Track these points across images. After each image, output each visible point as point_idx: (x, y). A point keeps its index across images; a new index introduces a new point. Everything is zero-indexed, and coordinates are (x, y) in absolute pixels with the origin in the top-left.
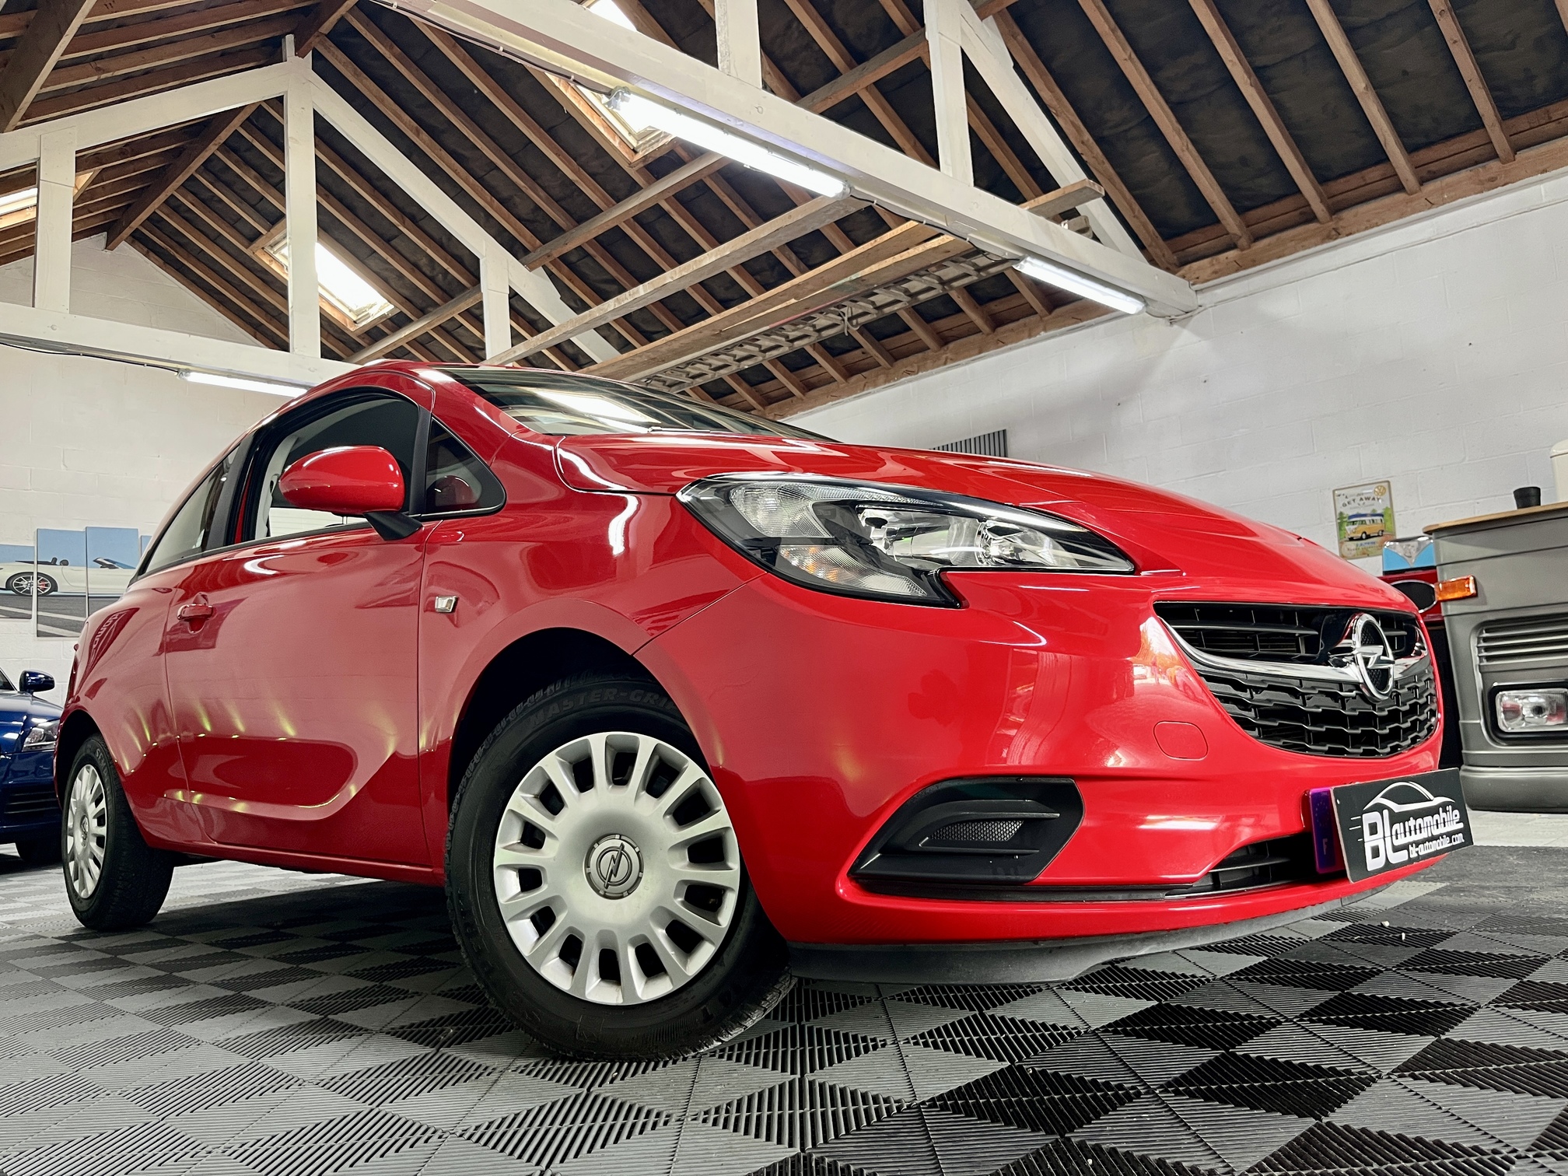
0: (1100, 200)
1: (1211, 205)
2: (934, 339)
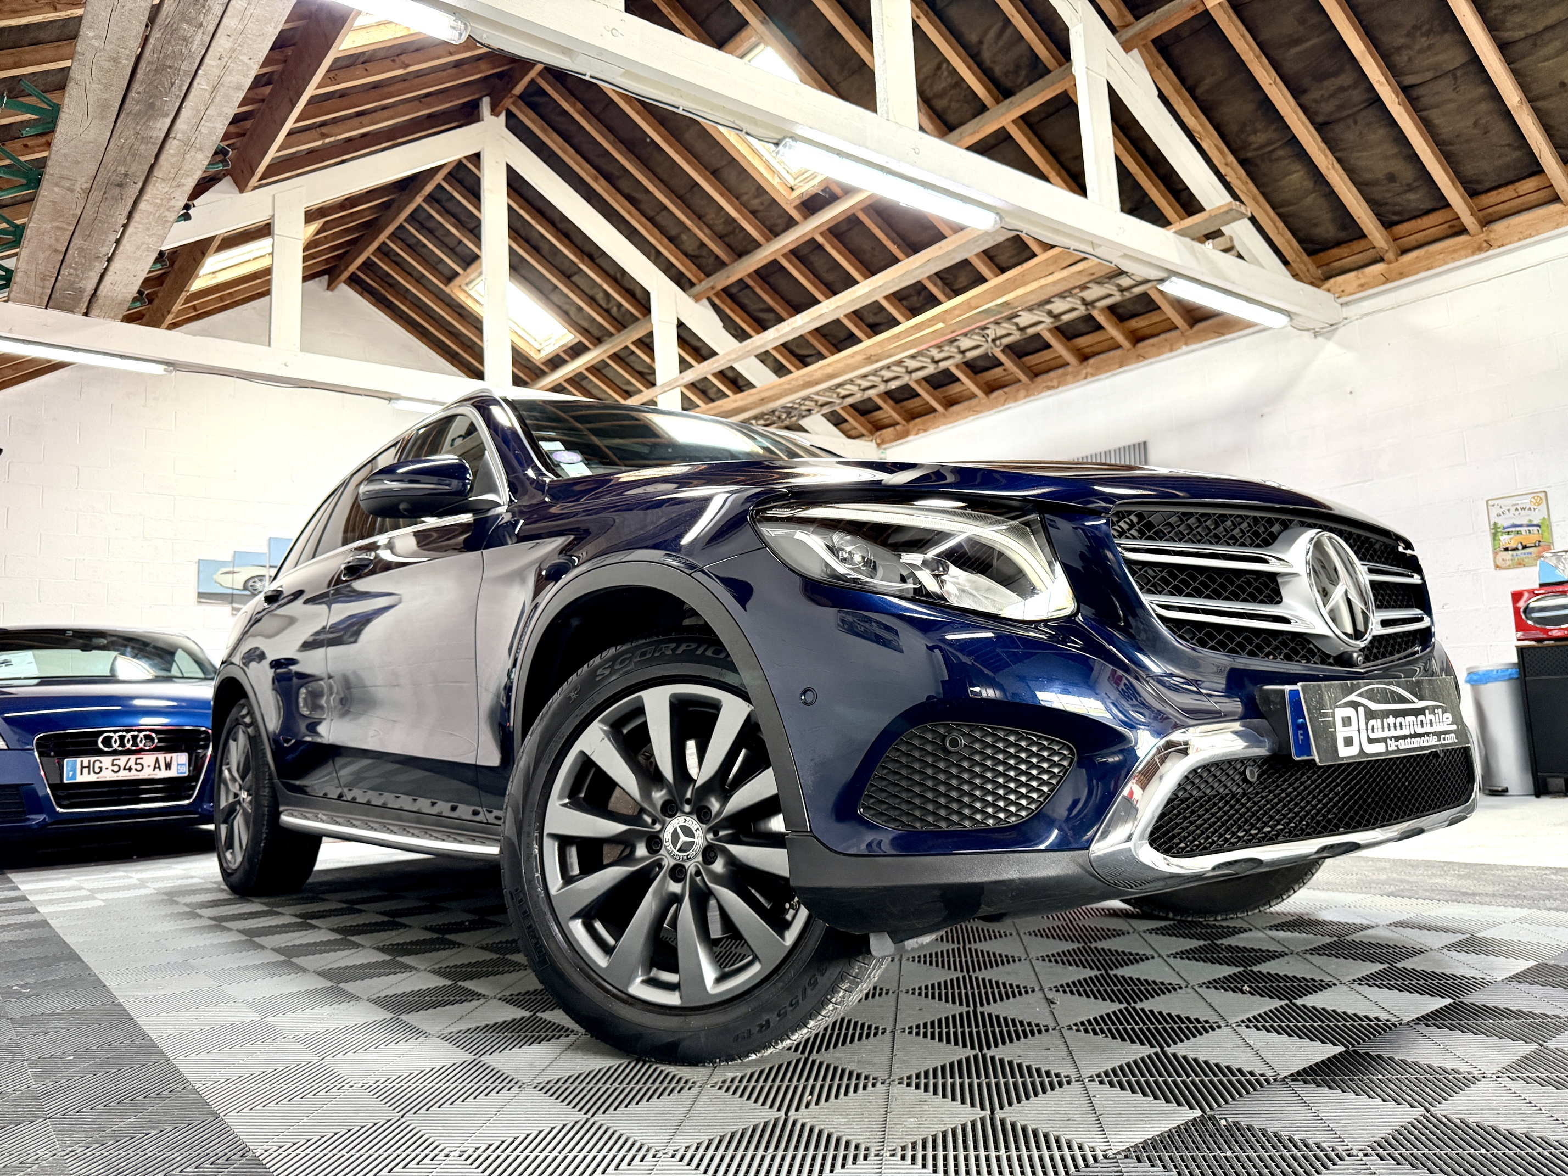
0: (1246, 222)
1: (1358, 221)
2: (1075, 356)
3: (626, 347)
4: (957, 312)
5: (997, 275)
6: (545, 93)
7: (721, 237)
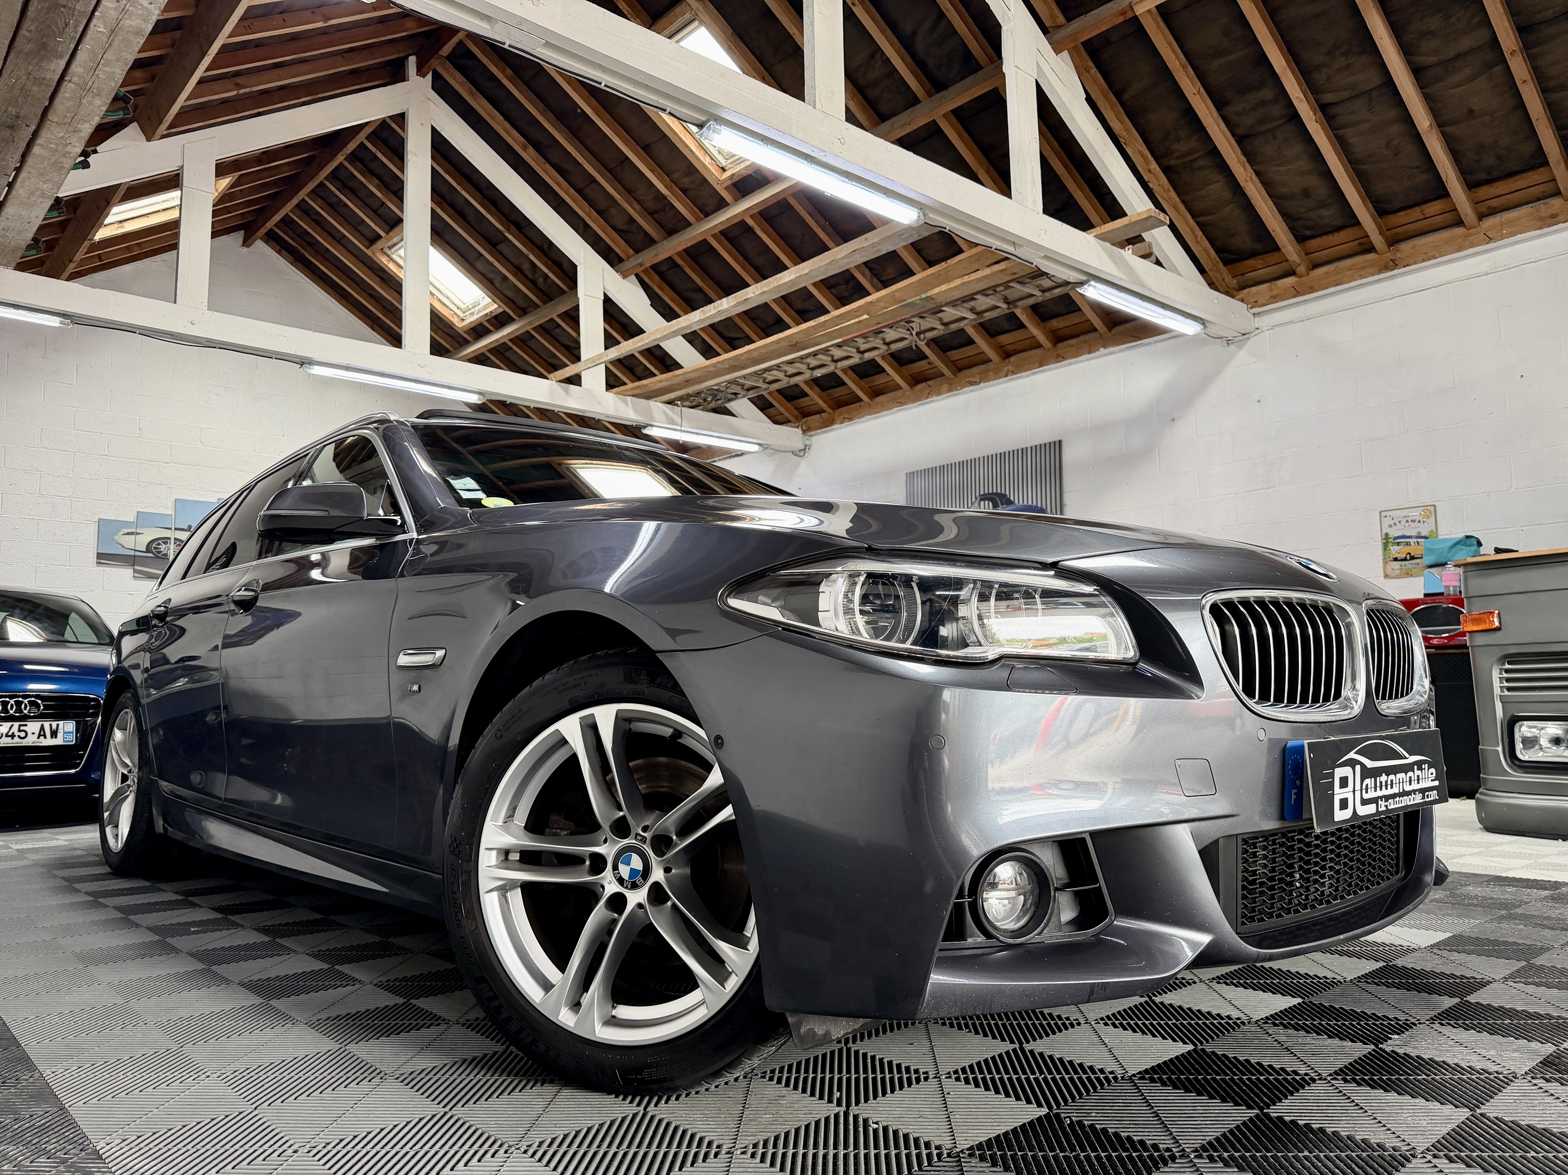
1: (1273, 234)
2: (997, 353)
3: (552, 320)
4: (881, 304)
5: (924, 270)
6: (474, 57)
7: (651, 214)
